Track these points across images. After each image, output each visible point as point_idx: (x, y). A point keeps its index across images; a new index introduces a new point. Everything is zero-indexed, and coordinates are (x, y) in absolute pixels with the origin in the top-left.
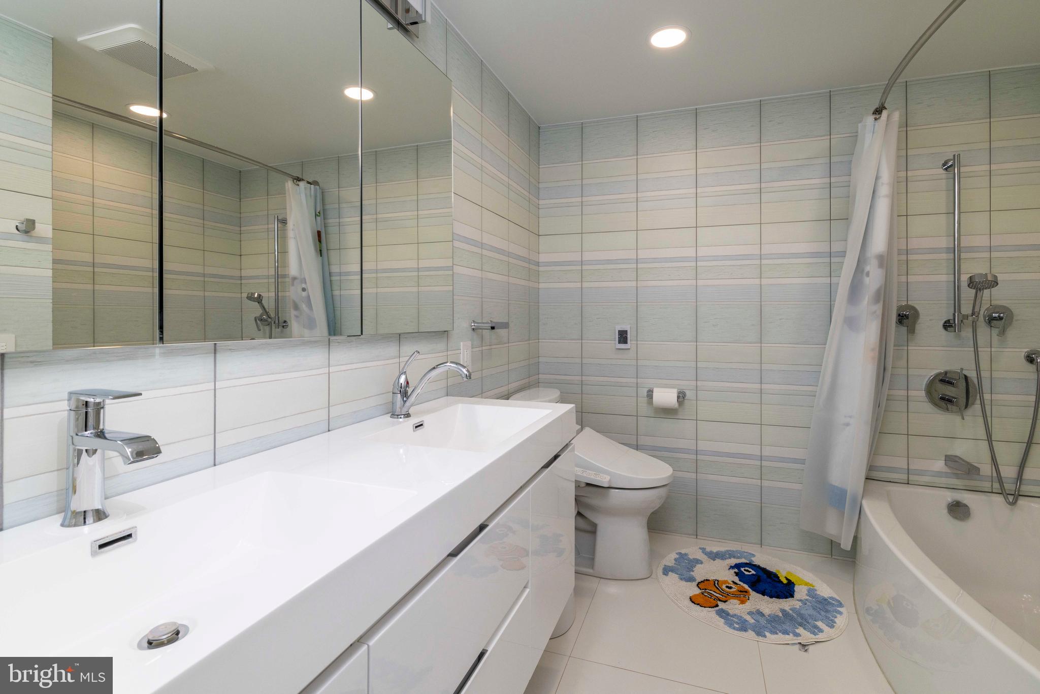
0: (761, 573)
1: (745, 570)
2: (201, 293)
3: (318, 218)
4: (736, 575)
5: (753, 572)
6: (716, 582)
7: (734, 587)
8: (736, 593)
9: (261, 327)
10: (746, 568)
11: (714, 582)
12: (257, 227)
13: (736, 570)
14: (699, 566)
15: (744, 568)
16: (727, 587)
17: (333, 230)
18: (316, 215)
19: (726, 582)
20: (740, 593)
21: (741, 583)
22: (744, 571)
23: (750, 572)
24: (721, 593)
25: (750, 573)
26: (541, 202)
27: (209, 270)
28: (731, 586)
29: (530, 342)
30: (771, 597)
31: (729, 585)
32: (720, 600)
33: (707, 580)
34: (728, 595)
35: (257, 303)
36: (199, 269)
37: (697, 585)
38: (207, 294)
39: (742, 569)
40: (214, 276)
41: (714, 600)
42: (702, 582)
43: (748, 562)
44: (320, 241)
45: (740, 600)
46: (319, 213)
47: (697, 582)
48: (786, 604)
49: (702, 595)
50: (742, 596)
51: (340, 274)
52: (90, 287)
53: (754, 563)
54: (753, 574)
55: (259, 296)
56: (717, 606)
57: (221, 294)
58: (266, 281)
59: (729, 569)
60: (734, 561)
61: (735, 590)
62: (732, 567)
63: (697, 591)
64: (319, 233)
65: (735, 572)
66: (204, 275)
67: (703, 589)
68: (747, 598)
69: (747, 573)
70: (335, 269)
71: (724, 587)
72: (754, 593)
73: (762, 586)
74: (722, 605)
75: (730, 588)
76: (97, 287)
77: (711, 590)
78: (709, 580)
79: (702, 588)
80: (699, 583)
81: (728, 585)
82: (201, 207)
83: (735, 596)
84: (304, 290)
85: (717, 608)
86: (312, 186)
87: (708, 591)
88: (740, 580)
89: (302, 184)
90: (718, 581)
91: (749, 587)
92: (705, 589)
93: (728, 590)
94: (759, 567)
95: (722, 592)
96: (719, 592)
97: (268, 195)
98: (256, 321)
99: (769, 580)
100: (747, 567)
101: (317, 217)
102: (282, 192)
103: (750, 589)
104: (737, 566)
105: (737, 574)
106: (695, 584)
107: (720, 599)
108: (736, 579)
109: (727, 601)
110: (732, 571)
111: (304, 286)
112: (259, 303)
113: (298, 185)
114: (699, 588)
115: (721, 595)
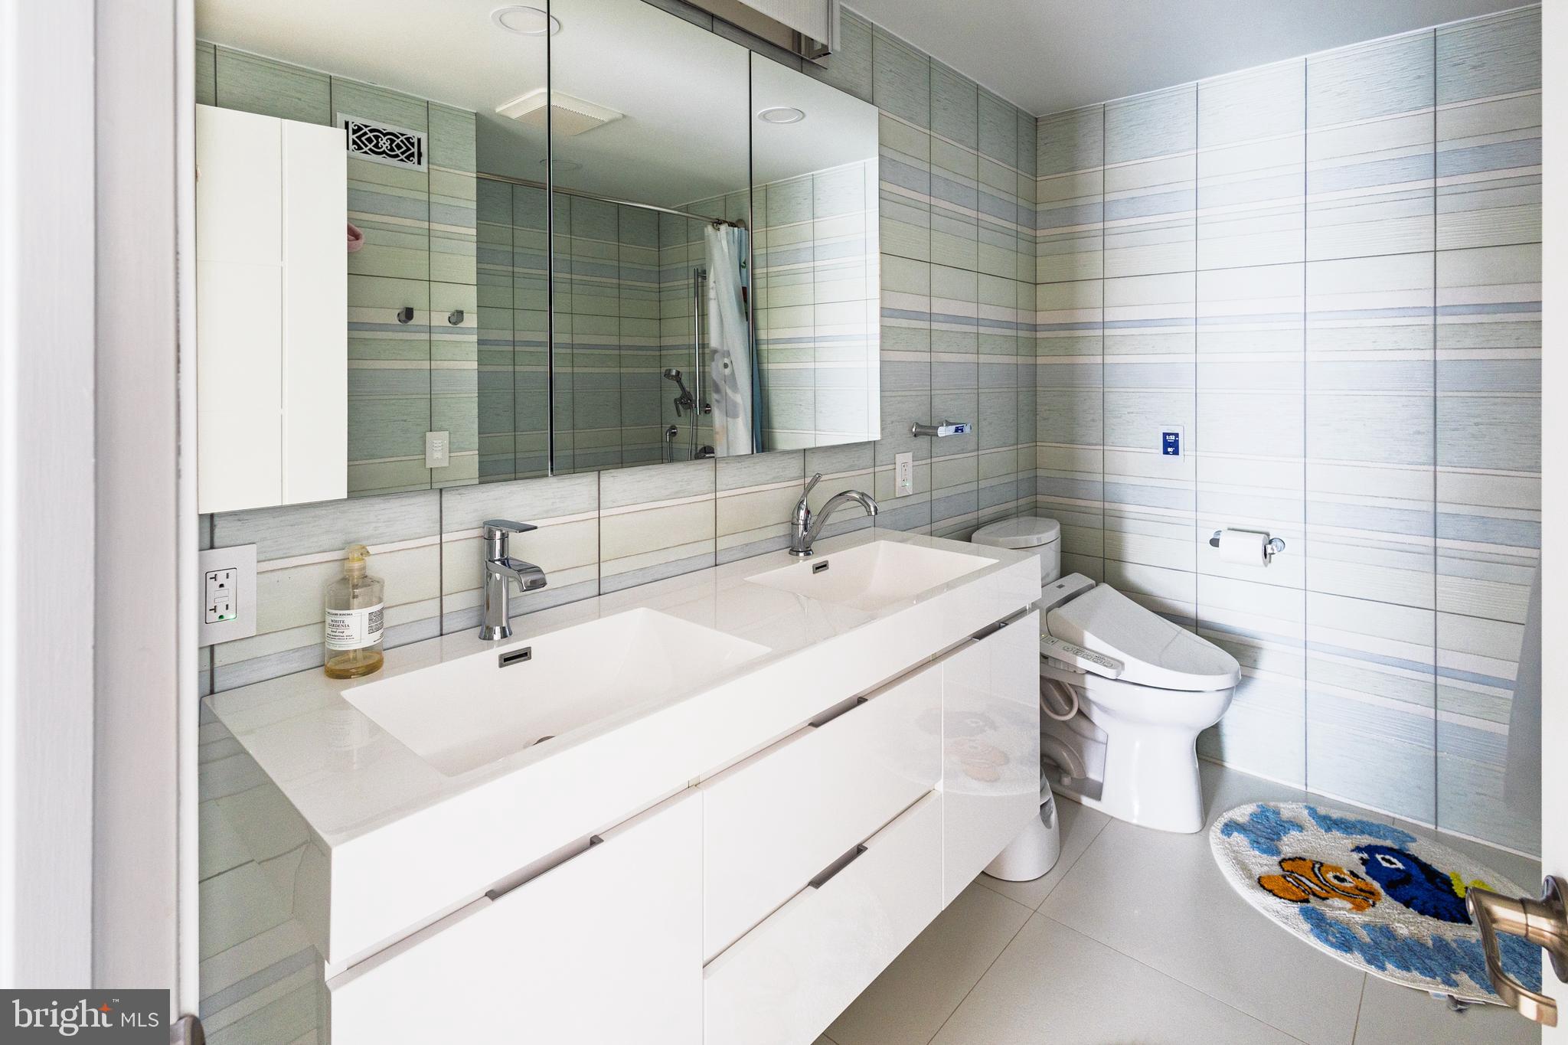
0: (1415, 871)
1: (1383, 859)
2: (616, 370)
3: (744, 271)
4: (1363, 864)
5: (1400, 866)
6: (1317, 866)
7: (1351, 880)
8: (1350, 891)
9: (682, 413)
10: (1387, 857)
11: (1314, 865)
12: (676, 283)
13: (1365, 856)
14: (1294, 833)
15: (1382, 856)
16: (1336, 877)
17: (760, 283)
18: (740, 266)
19: (1335, 869)
20: (1357, 892)
21: (1369, 879)
22: (1380, 860)
23: (1392, 863)
24: (1320, 884)
25: (1393, 866)
26: (1039, 233)
27: (625, 341)
28: (1346, 877)
29: (1020, 446)
30: (1422, 912)
31: (1342, 876)
32: (1314, 895)
33: (1300, 858)
34: (1333, 889)
35: (675, 382)
36: (614, 341)
37: (1280, 863)
38: (623, 370)
39: (1379, 857)
40: (630, 348)
41: (1303, 891)
42: (1290, 859)
43: (1396, 847)
44: (746, 300)
45: (1354, 904)
46: (744, 263)
47: (1283, 856)
48: (1451, 931)
49: (1283, 880)
50: (1363, 898)
51: (768, 342)
52: (511, 368)
53: (1408, 852)
54: (1398, 870)
55: (678, 373)
56: (1307, 901)
57: (637, 370)
58: (687, 351)
59: (1352, 851)
60: (1366, 840)
61: (1352, 885)
62: (1358, 849)
63: (1277, 870)
64: (745, 290)
65: (1362, 859)
66: (620, 347)
67: (1288, 871)
68: (1371, 902)
69: (1385, 864)
70: (762, 335)
71: (1330, 876)
72: (1389, 898)
73: (1409, 890)
74: (1314, 903)
75: (1343, 880)
76: (517, 368)
77: (1302, 876)
78: (1304, 860)
79: (1286, 869)
80: (1284, 860)
81: (1338, 874)
82: (616, 263)
83: (1346, 895)
84: (726, 366)
85: (1305, 905)
86: (736, 229)
87: (1296, 875)
88: (1367, 873)
89: (723, 228)
90: (1322, 864)
91: (1382, 887)
92: (1292, 872)
93: (1336, 882)
94: (1415, 860)
95: (1324, 884)
96: (1318, 882)
97: (688, 242)
98: (676, 404)
99: (1427, 885)
100: (1389, 855)
101: (742, 269)
102: (702, 237)
103: (1382, 892)
104: (1371, 850)
105: (1364, 862)
106: (1276, 859)
107: (1317, 893)
108: (1361, 870)
109: (1328, 899)
110: (1356, 856)
111: (726, 361)
112: (677, 382)
113: (719, 229)
114: (1282, 867)
115: (1320, 887)
